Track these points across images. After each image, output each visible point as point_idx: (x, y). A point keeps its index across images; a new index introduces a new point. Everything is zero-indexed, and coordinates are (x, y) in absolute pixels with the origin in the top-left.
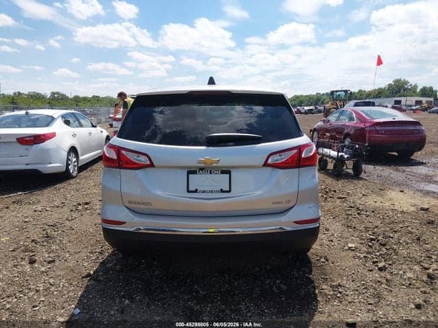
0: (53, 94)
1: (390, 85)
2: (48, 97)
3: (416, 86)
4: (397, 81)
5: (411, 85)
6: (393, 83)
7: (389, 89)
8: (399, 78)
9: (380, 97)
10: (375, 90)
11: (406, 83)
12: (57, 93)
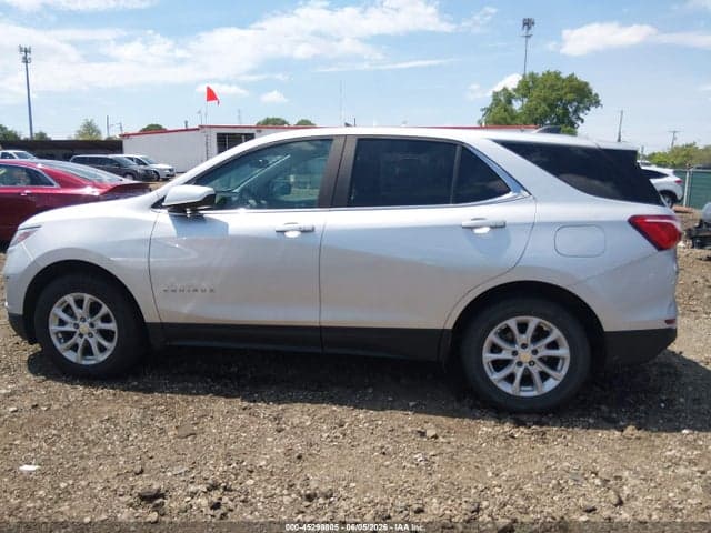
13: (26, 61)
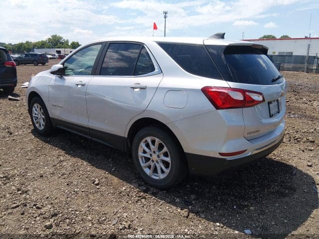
1: (49, 39)
3: (67, 41)
4: (54, 37)
5: (64, 40)
6: (51, 38)
7: (49, 42)
8: (55, 34)
9: (44, 48)
10: (39, 42)
11: (61, 38)
13: (165, 17)
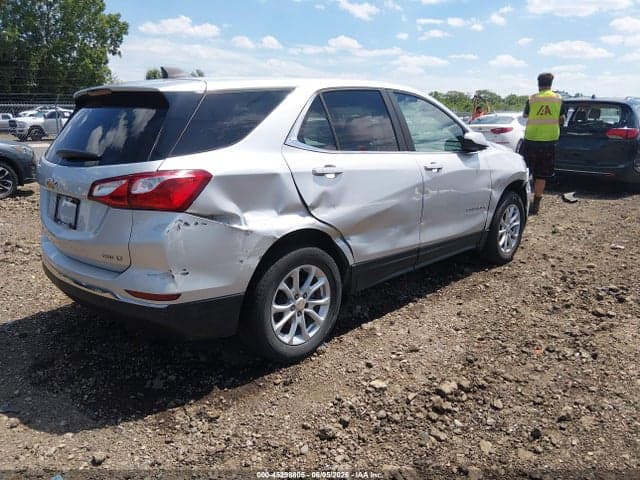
0: (480, 92)
2: (472, 97)
12: (484, 92)
